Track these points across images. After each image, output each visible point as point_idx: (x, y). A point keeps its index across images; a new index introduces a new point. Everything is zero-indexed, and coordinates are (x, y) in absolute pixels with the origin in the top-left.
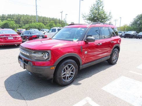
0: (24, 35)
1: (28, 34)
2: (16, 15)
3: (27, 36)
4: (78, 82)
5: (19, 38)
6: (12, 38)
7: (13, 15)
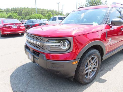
0: (27, 24)
1: (31, 23)
2: (18, 8)
3: (30, 25)
4: (101, 78)
5: (22, 27)
6: (16, 27)
7: (16, 8)
